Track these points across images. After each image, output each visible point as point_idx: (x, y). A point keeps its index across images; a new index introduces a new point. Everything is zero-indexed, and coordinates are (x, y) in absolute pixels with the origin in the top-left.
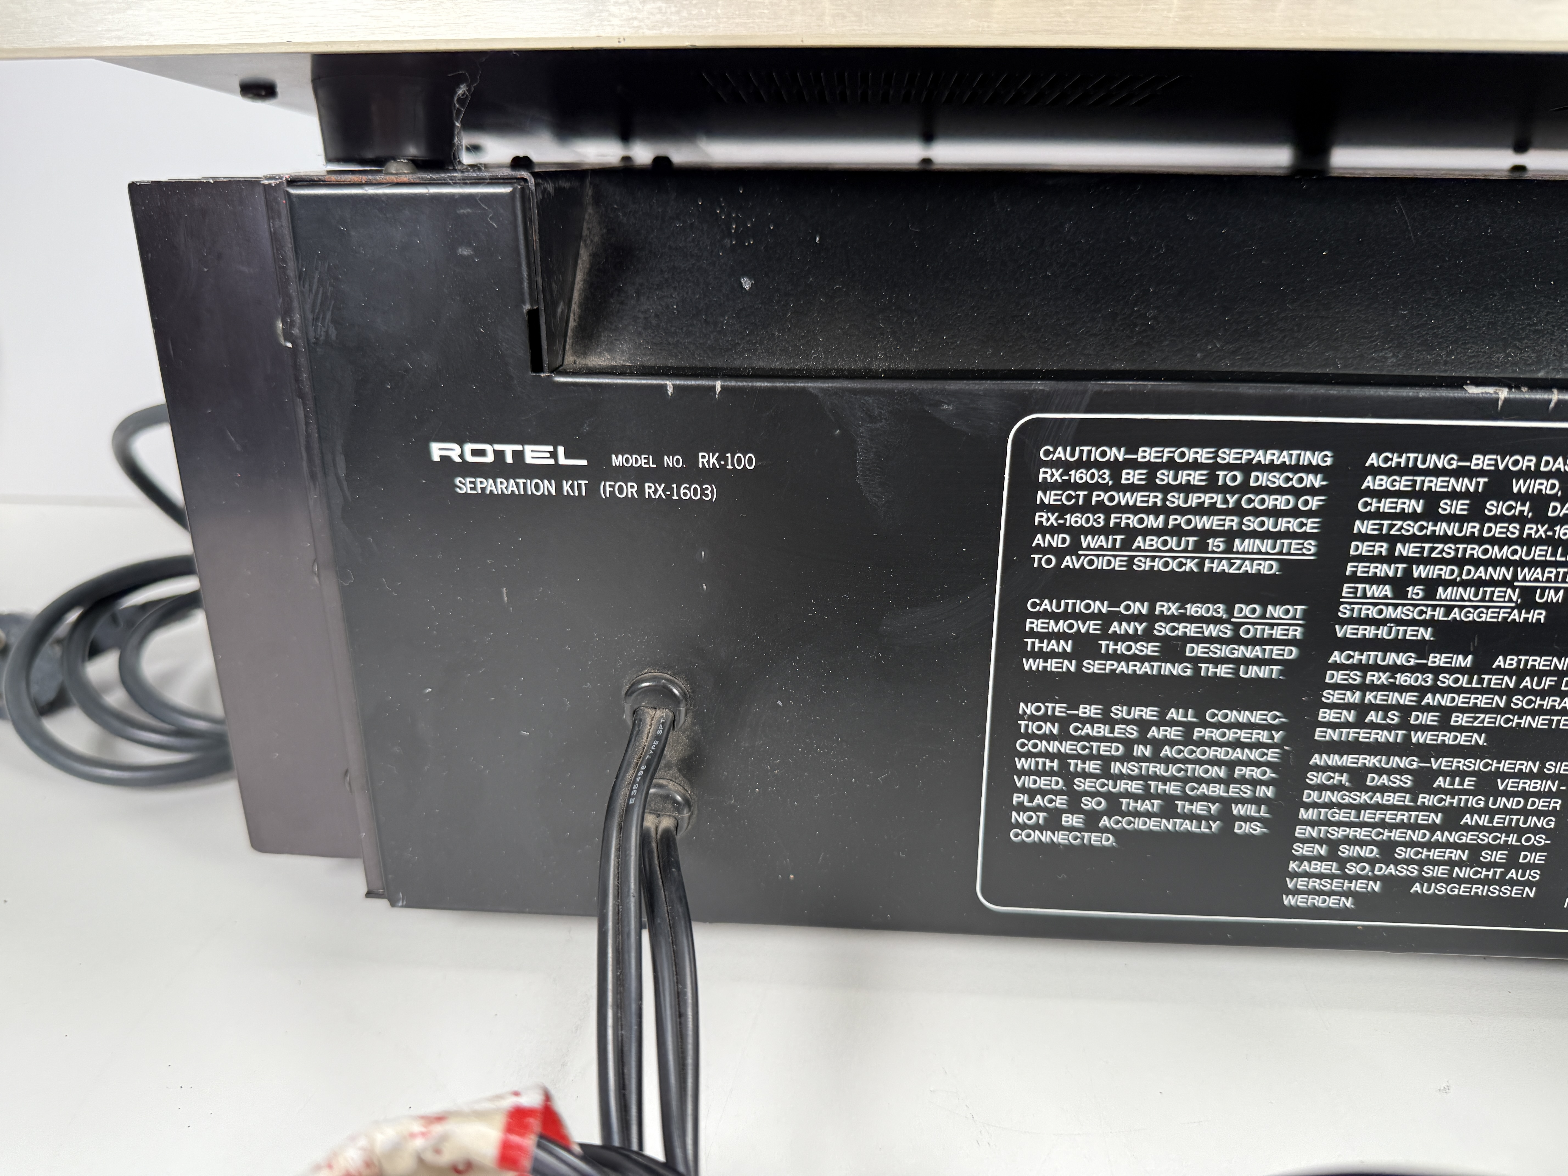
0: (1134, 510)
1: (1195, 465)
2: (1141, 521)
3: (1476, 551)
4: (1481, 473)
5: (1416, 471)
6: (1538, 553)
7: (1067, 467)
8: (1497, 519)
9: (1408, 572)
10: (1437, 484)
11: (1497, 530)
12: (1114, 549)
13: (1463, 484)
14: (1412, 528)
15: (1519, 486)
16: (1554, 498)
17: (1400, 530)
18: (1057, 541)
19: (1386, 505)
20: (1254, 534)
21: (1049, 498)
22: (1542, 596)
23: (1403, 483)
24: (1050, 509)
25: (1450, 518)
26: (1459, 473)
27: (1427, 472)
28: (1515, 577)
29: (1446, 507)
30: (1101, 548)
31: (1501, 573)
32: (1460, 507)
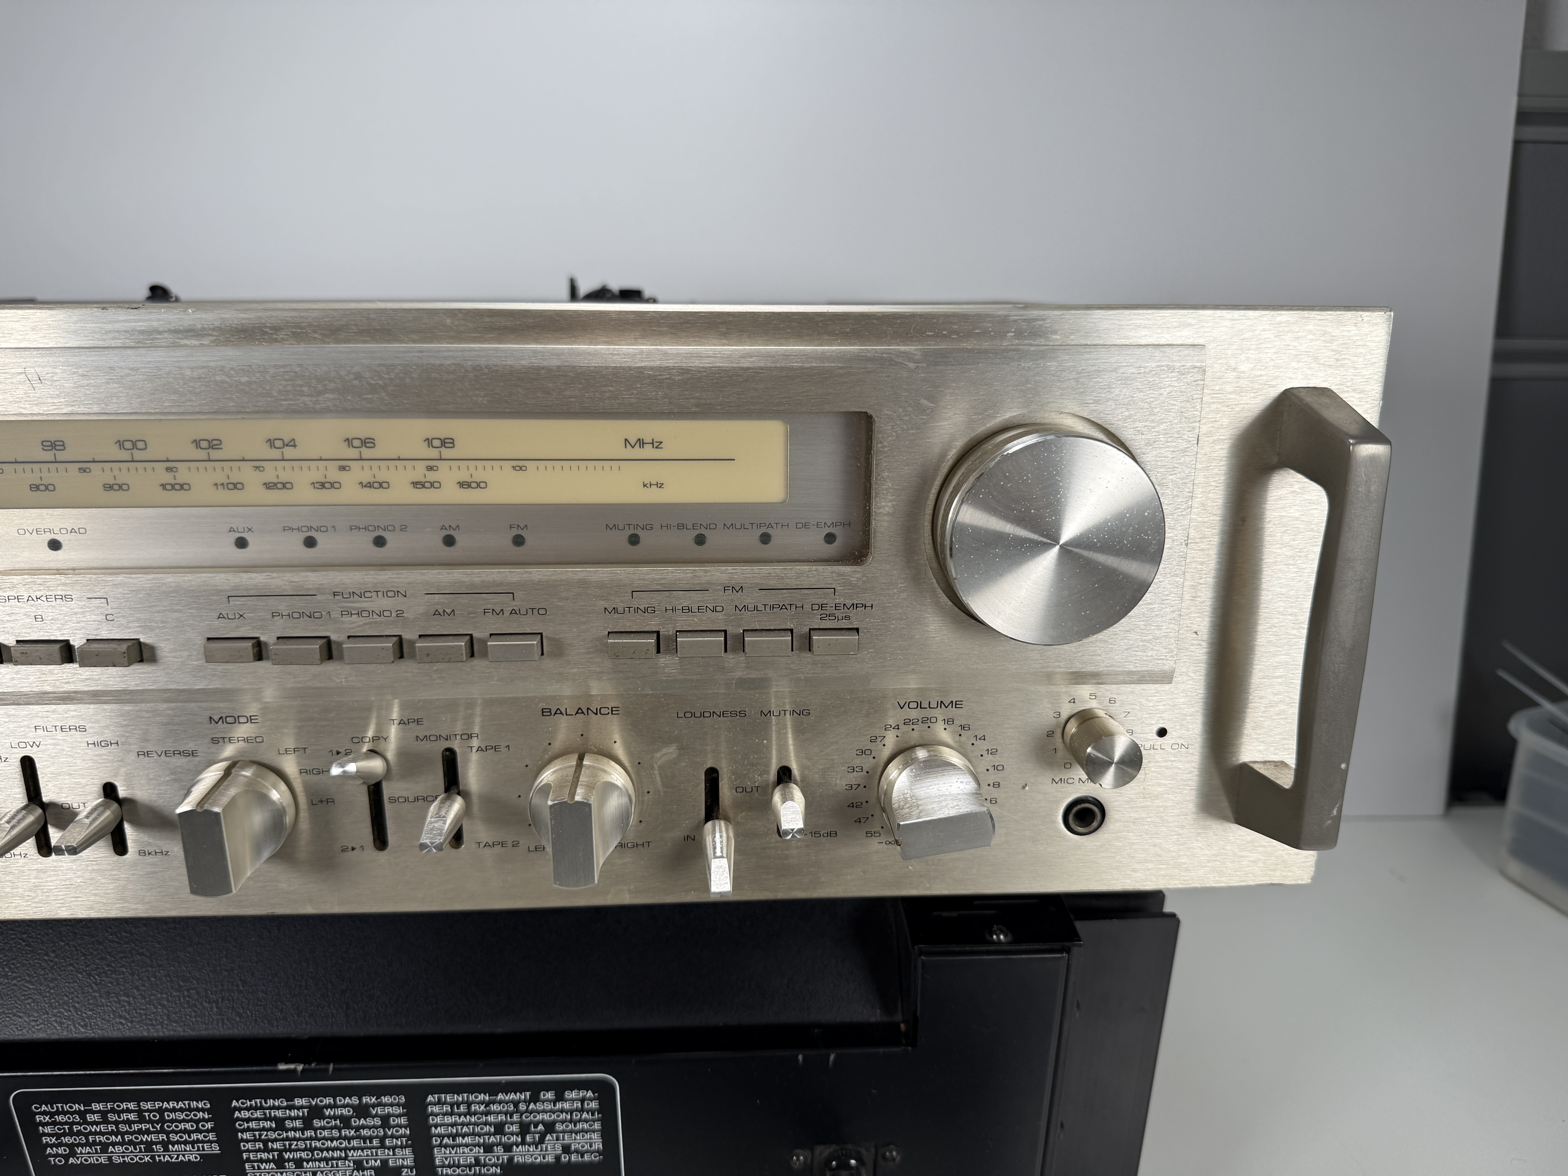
0: (101, 1133)
1: (128, 1111)
2: (108, 1139)
3: (318, 1144)
4: (302, 1107)
5: (262, 1108)
6: (355, 1143)
7: (52, 1115)
8: (323, 1128)
9: (280, 1155)
10: (279, 1114)
11: (326, 1133)
12: (97, 1153)
13: (294, 1113)
14: (273, 1135)
15: (327, 1112)
16: (352, 1117)
17: (266, 1135)
18: (60, 1151)
19: (253, 1125)
20: (178, 1142)
21: (48, 1130)
22: (367, 1163)
23: (258, 1114)
24: (49, 1135)
25: (295, 1129)
26: (290, 1108)
27: (270, 1108)
28: (347, 1156)
29: (289, 1124)
30: (89, 1153)
31: (336, 1154)
32: (298, 1124)
